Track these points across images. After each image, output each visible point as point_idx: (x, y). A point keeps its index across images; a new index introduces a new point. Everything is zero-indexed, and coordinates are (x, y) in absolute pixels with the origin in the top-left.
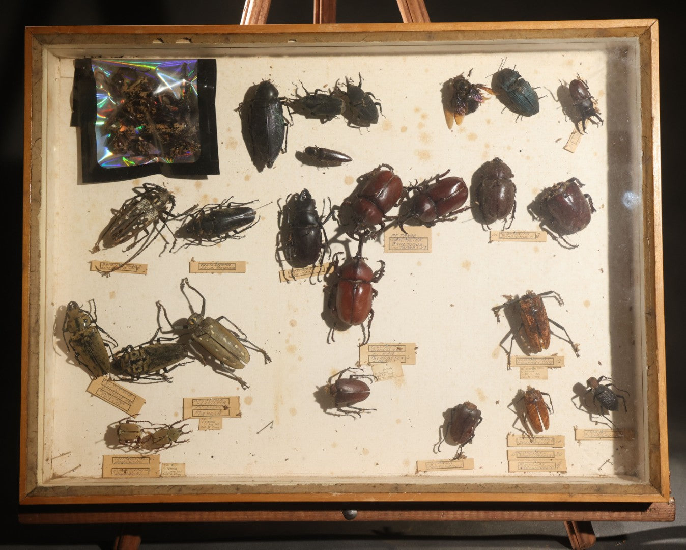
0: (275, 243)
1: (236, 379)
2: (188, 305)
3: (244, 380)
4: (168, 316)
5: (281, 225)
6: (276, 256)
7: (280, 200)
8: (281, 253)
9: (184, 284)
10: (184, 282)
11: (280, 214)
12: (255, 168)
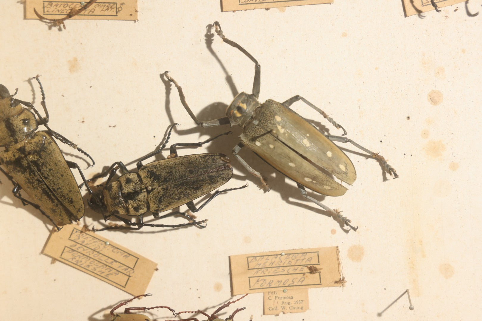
1: (328, 213)
2: (224, 76)
3: (344, 214)
4: (187, 101)
9: (213, 35)
10: (213, 31)
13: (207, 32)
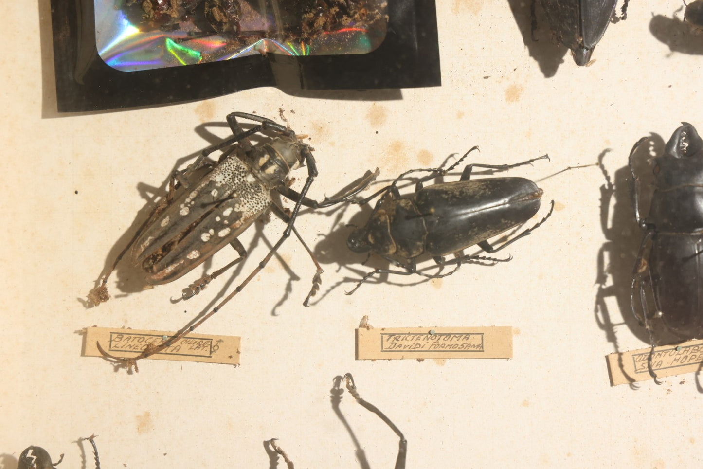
0: (594, 274)
2: (353, 449)
5: (610, 225)
6: (596, 311)
7: (607, 154)
8: (612, 302)
9: (341, 391)
10: (343, 385)
11: (606, 194)
12: (534, 65)
13: (334, 387)
